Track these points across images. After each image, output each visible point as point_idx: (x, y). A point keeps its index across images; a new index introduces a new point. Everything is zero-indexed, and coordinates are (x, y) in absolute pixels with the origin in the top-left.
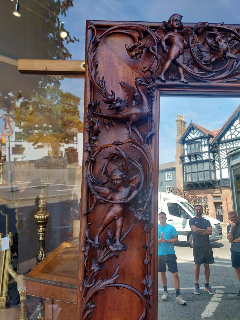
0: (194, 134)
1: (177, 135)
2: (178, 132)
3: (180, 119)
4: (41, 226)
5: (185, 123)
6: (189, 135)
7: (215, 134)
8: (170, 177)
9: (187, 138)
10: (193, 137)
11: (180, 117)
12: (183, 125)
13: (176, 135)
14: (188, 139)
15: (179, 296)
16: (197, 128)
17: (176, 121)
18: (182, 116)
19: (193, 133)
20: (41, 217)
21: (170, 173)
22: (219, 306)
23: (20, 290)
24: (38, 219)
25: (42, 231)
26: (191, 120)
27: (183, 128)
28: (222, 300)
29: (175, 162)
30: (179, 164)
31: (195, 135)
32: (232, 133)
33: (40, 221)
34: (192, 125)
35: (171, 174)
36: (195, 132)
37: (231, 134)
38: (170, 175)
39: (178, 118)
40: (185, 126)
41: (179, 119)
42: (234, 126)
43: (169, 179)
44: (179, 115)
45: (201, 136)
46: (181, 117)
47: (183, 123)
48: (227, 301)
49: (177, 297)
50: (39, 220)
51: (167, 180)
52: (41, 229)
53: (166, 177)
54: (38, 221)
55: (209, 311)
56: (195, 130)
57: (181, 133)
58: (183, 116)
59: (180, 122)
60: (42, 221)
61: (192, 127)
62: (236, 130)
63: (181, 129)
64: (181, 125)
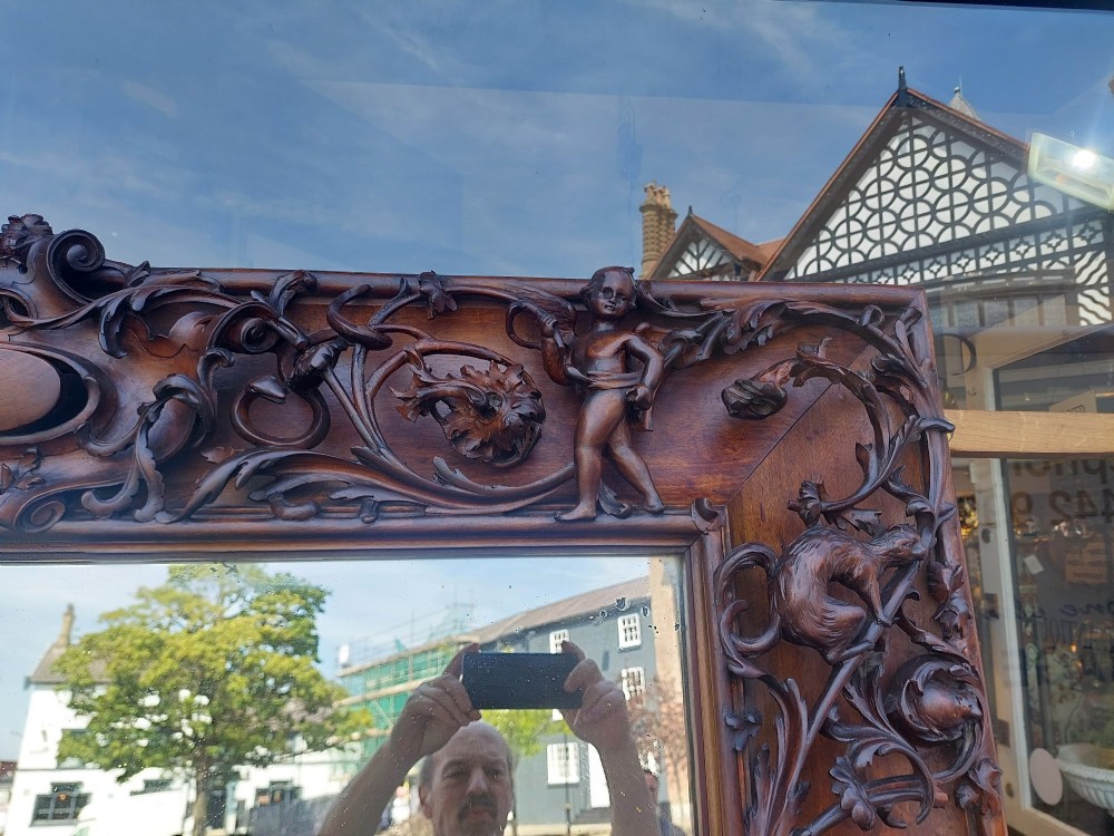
0: (698, 258)
1: (644, 261)
2: (647, 251)
3: (654, 204)
5: (675, 216)
6: (684, 262)
7: (769, 254)
8: (634, 633)
9: (677, 270)
10: (695, 269)
11: (655, 193)
12: (665, 222)
13: (641, 261)
14: (677, 275)
16: (709, 236)
17: (643, 209)
18: (661, 192)
19: (695, 253)
21: (632, 621)
26: (690, 208)
27: (665, 234)
29: (647, 578)
30: (663, 583)
31: (703, 261)
32: (822, 252)
34: (693, 223)
35: (637, 624)
36: (701, 250)
37: (819, 258)
38: (632, 625)
39: (645, 199)
40: (671, 227)
41: (650, 202)
42: (829, 231)
43: (630, 644)
44: (651, 187)
45: (722, 262)
46: (659, 195)
47: (663, 217)
51: (623, 644)
53: (622, 635)
56: (702, 245)
57: (658, 251)
58: (667, 192)
59: (653, 213)
61: (694, 233)
62: (834, 244)
63: (658, 239)
64: (657, 224)
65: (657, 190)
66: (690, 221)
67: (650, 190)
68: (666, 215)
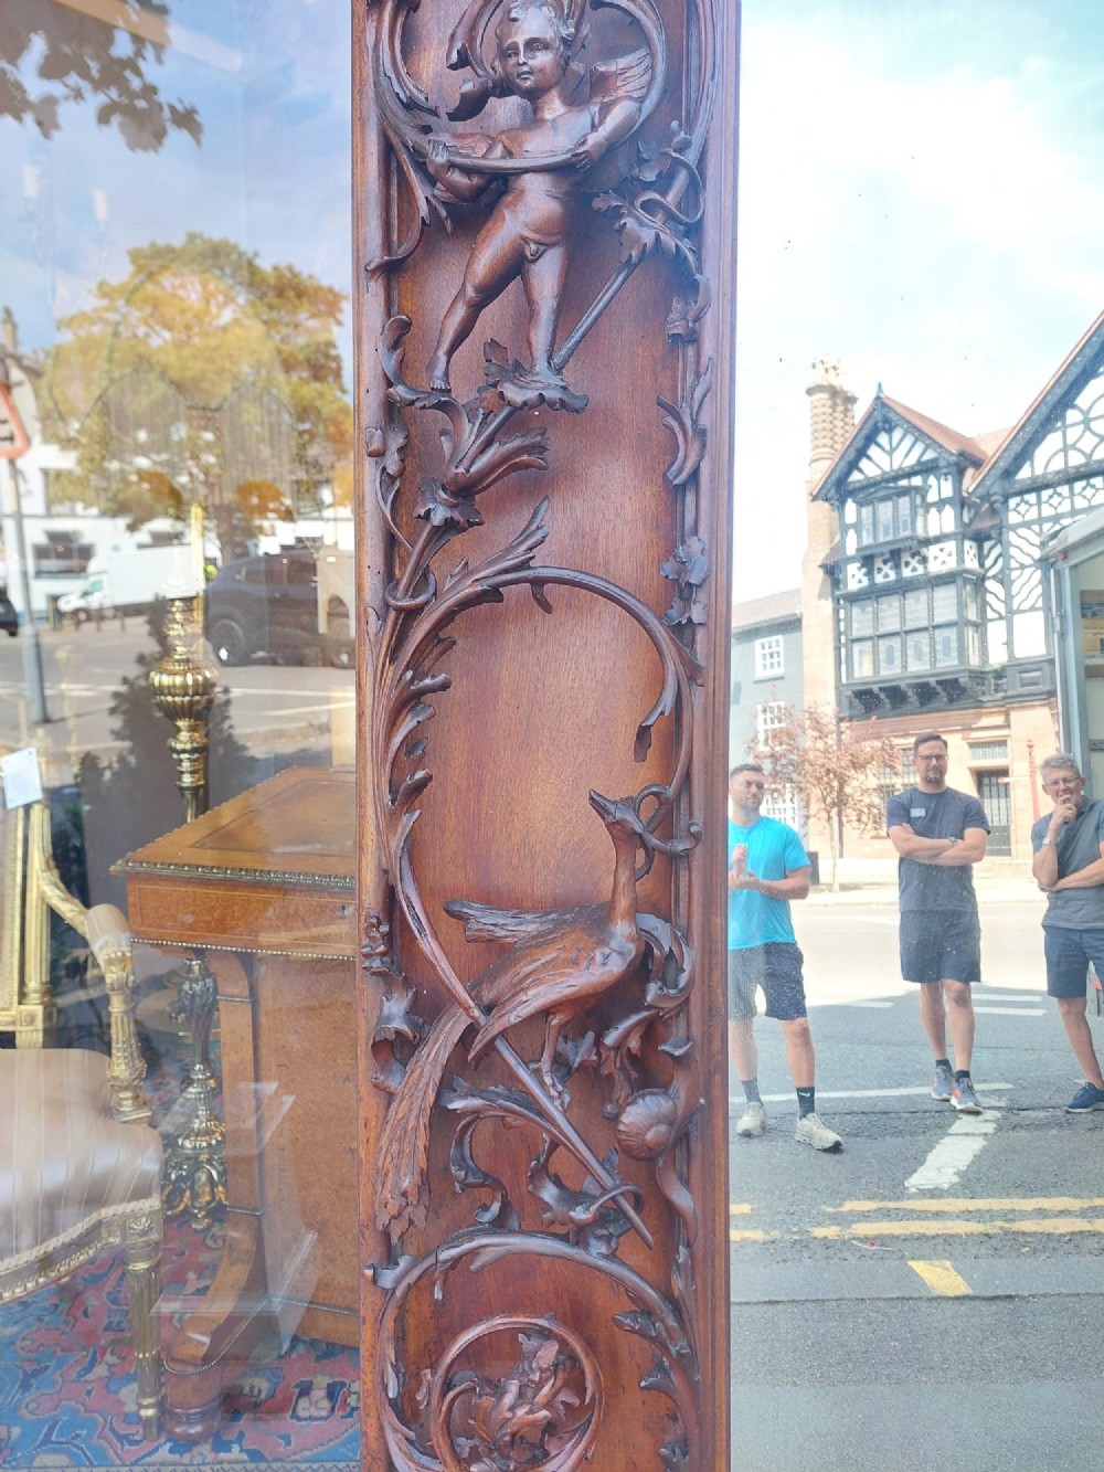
0: (891, 453)
1: (812, 462)
2: (817, 447)
3: (826, 383)
4: (180, 723)
5: (850, 400)
6: (869, 458)
7: (990, 448)
8: (775, 659)
9: (861, 471)
10: (887, 469)
11: (827, 370)
12: (840, 408)
13: (808, 461)
14: (861, 477)
15: (810, 1115)
16: (908, 422)
17: (810, 392)
18: (834, 368)
19: (887, 448)
20: (178, 680)
21: (774, 644)
22: (985, 1150)
23: (102, 948)
24: (169, 687)
25: (188, 746)
26: (880, 385)
27: (841, 424)
28: (1000, 1129)
29: (799, 589)
30: (821, 596)
31: (898, 456)
32: (1070, 442)
33: (177, 699)
34: (884, 405)
35: (781, 649)
36: (895, 443)
37: (1066, 448)
38: (774, 649)
39: (819, 377)
40: (849, 414)
41: (822, 382)
42: (1080, 410)
43: (770, 673)
44: (821, 362)
45: (925, 458)
46: (831, 372)
47: (839, 401)
48: (1023, 1133)
49: (805, 1121)
50: (171, 690)
51: (761, 674)
52: (184, 735)
53: (759, 662)
54: (170, 699)
55: (939, 1170)
56: (897, 434)
57: (832, 447)
58: (842, 368)
59: (825, 396)
60: (187, 698)
61: (883, 419)
62: (1088, 428)
63: (831, 430)
64: (830, 410)
65: (828, 365)
66: (880, 403)
67: (819, 365)
68: (841, 398)
